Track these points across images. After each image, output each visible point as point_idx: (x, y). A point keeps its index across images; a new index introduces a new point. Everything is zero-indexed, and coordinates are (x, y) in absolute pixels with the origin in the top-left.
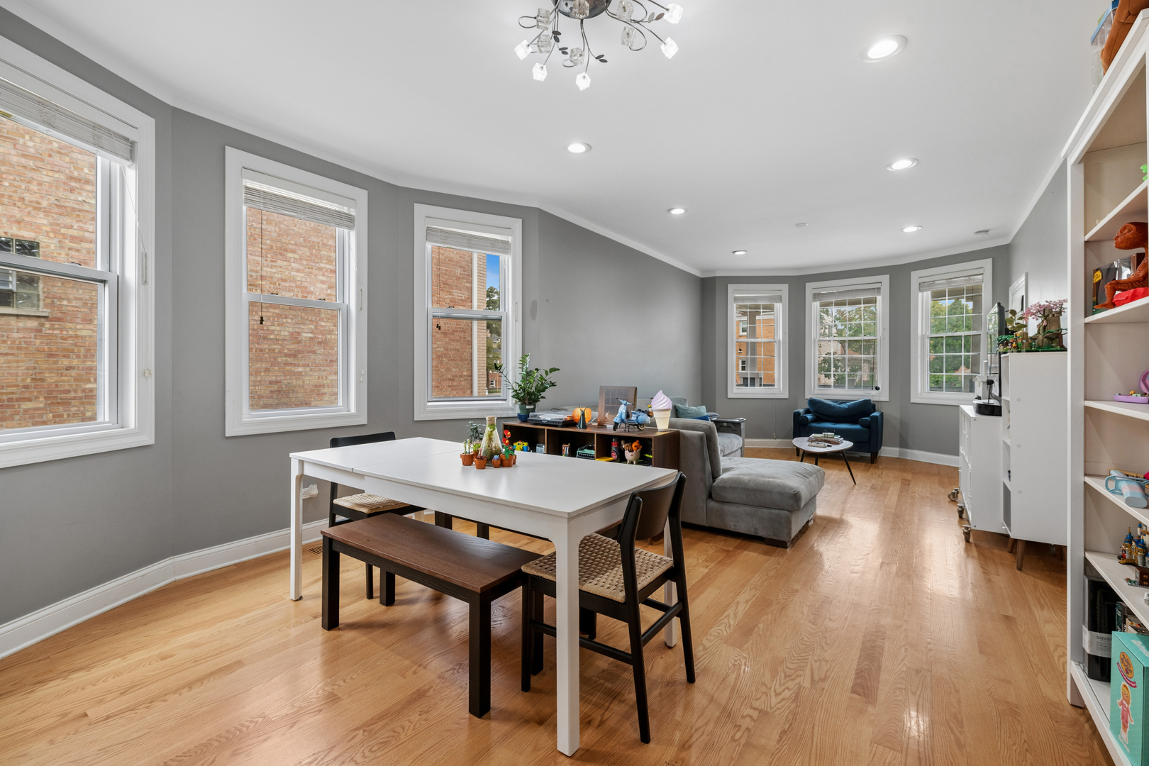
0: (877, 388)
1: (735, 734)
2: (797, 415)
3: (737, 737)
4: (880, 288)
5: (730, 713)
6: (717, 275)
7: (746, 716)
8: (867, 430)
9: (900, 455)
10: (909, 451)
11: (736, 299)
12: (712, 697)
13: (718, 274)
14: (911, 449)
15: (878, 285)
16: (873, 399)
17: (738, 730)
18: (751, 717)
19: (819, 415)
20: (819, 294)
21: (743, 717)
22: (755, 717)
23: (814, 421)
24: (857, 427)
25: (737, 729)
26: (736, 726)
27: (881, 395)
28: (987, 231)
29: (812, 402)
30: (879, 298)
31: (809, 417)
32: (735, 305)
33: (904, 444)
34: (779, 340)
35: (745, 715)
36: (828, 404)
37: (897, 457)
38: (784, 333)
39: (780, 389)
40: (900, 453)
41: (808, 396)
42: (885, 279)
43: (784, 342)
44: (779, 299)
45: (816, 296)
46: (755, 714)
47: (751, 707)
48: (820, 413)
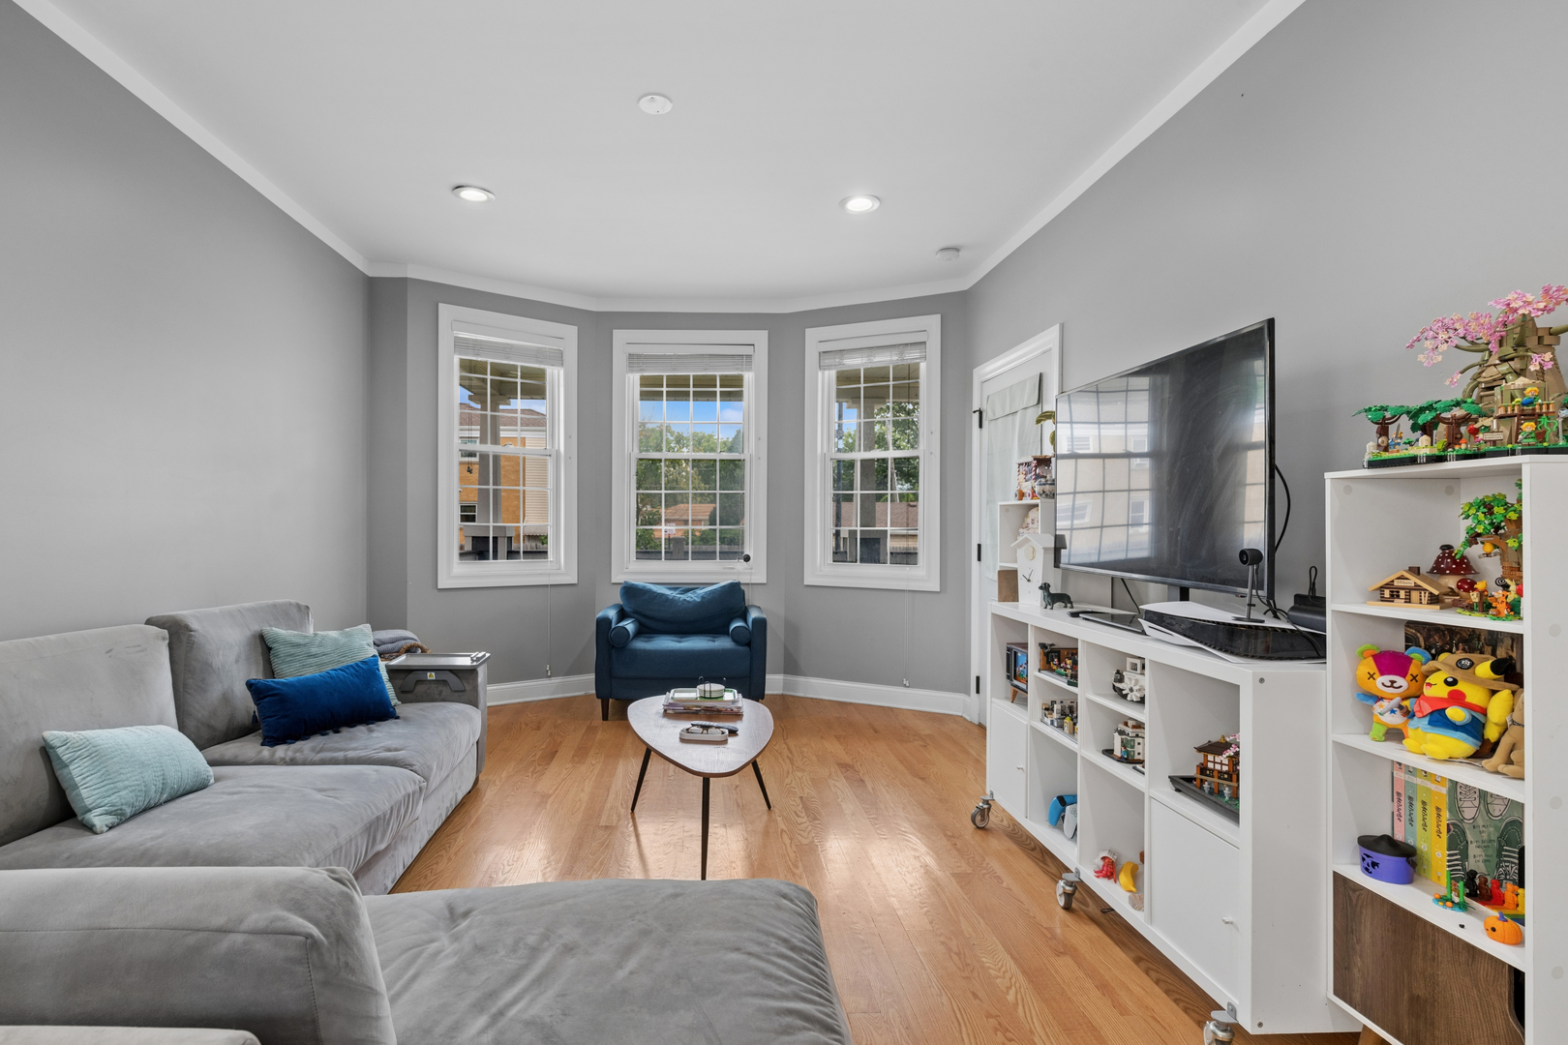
0: (747, 559)
2: (603, 624)
4: (749, 356)
6: (410, 275)
8: (746, 649)
9: (784, 688)
10: (801, 679)
11: (460, 344)
13: (412, 273)
14: (805, 675)
15: (747, 350)
16: (743, 580)
19: (643, 620)
20: (639, 356)
23: (639, 634)
24: (723, 643)
27: (750, 572)
28: (957, 249)
29: (630, 591)
30: (748, 377)
31: (629, 626)
32: (456, 359)
33: (791, 667)
34: (558, 452)
36: (663, 595)
37: (780, 692)
38: (568, 437)
39: (560, 565)
40: (786, 685)
41: (619, 577)
42: (760, 338)
43: (568, 458)
44: (558, 358)
45: (635, 360)
48: (645, 616)
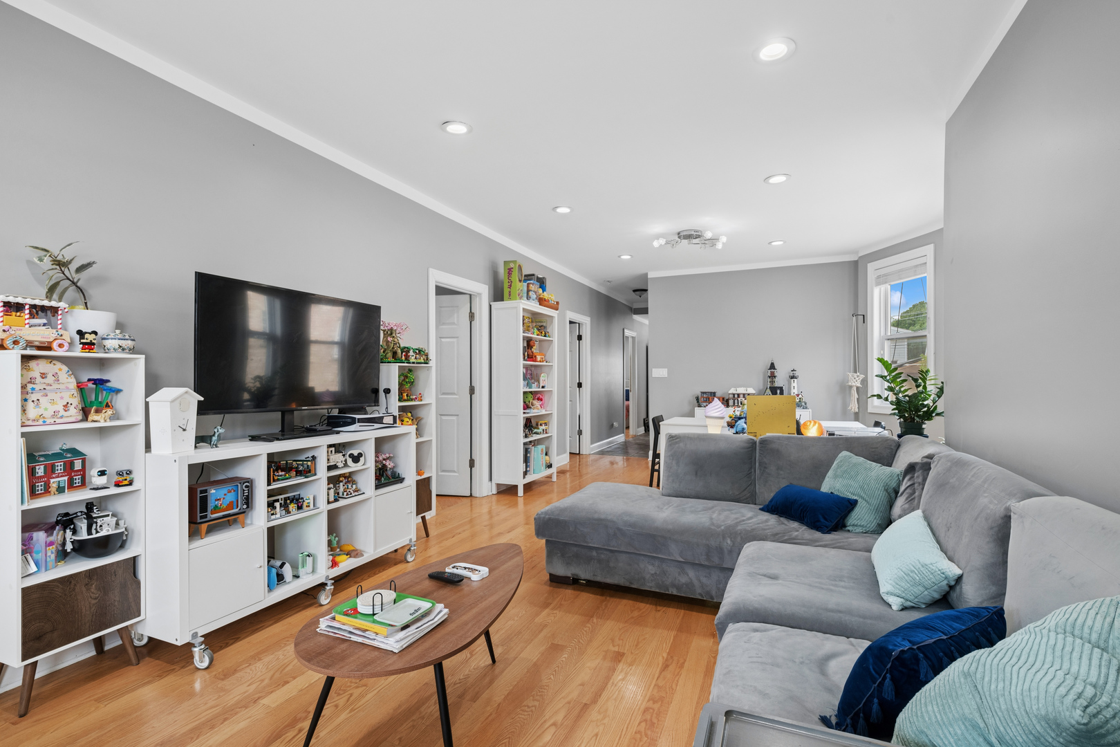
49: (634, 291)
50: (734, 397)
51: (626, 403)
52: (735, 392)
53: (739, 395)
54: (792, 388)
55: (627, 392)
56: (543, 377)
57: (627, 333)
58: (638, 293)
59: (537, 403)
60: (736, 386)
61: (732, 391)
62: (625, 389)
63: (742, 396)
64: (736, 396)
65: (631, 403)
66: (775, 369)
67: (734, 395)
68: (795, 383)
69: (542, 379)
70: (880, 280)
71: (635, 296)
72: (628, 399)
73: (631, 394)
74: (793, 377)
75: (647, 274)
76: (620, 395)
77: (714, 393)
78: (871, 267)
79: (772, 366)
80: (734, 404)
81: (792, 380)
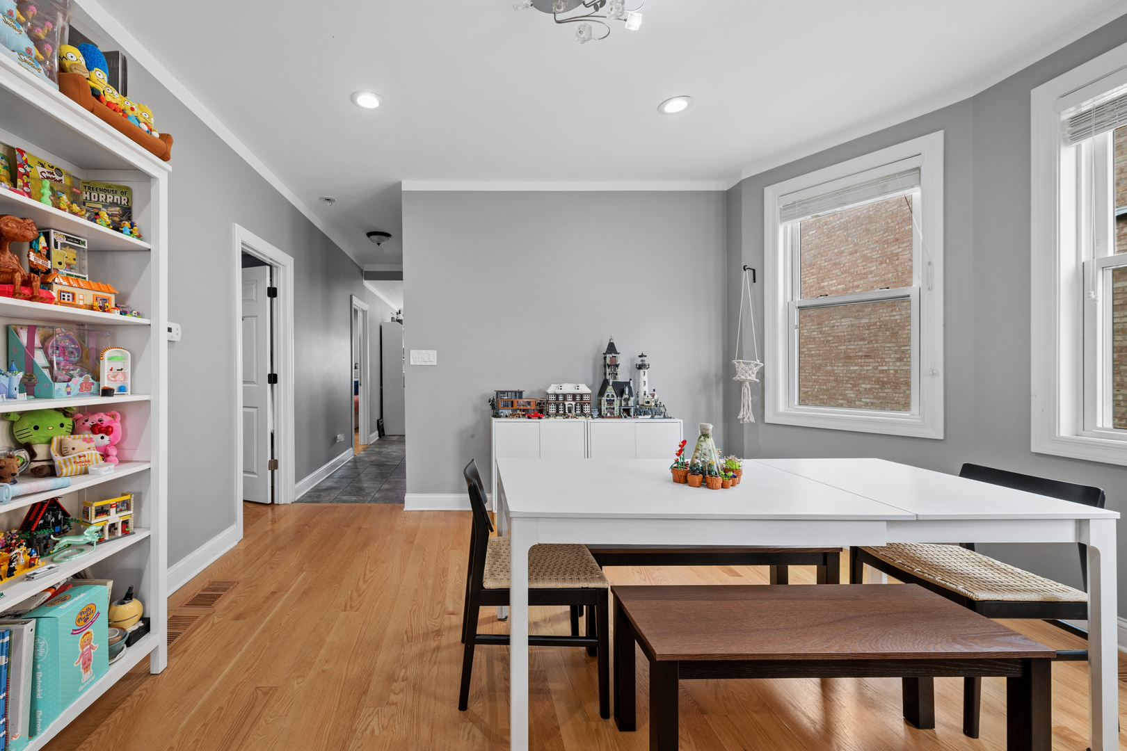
1: (406, 672)
3: (403, 670)
5: (414, 689)
7: (399, 693)
12: (435, 698)
17: (403, 676)
18: (395, 694)
21: (402, 690)
22: (392, 694)
25: (405, 678)
26: (406, 680)
35: (401, 693)
46: (393, 698)
47: (396, 704)
49: (369, 234)
50: (557, 399)
51: (354, 397)
52: (558, 391)
53: (565, 396)
54: (642, 384)
55: (356, 383)
56: (111, 362)
57: (357, 302)
58: (374, 237)
59: (85, 446)
60: (560, 382)
61: (552, 389)
62: (354, 380)
63: (570, 398)
64: (561, 398)
65: (361, 397)
66: (616, 353)
67: (557, 396)
68: (644, 376)
69: (106, 366)
70: (788, 212)
71: (369, 245)
72: (357, 393)
73: (360, 389)
74: (640, 367)
75: (400, 184)
76: (347, 387)
77: (521, 393)
78: (771, 193)
79: (611, 348)
80: (558, 411)
81: (642, 371)
